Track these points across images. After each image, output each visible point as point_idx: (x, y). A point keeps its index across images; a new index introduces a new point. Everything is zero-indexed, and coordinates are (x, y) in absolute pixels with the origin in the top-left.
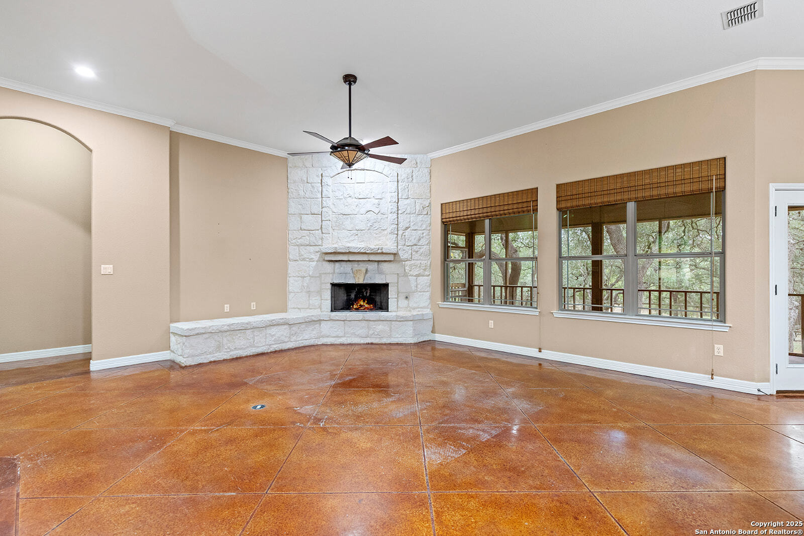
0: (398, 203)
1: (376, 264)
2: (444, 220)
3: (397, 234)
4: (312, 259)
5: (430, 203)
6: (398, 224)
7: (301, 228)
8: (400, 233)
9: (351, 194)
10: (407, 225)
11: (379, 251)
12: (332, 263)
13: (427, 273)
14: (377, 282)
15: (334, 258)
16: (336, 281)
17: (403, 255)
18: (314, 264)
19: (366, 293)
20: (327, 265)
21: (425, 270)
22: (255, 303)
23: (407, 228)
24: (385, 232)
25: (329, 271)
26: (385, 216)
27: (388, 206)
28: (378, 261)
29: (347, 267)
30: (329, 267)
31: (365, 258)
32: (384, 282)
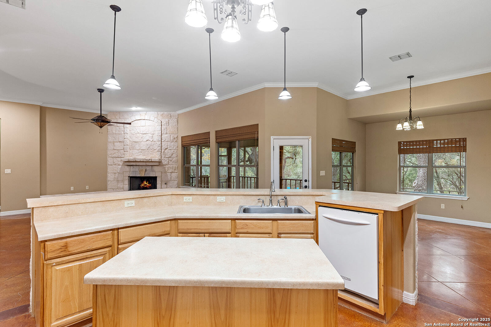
0: (161, 136)
1: (151, 167)
2: (183, 145)
3: (161, 152)
4: (119, 164)
5: (177, 136)
6: (161, 147)
7: (114, 149)
8: (163, 151)
9: (139, 131)
10: (166, 147)
11: (150, 161)
12: (129, 166)
13: (176, 171)
14: (151, 176)
15: (130, 163)
16: (131, 176)
17: (164, 162)
18: (120, 167)
19: (151, 181)
20: (126, 167)
21: (175, 170)
22: (88, 186)
23: (166, 149)
24: (156, 151)
25: (127, 170)
26: (155, 143)
27: (156, 138)
28: (152, 166)
29: (136, 169)
30: (127, 168)
31: (144, 164)
32: (155, 176)
